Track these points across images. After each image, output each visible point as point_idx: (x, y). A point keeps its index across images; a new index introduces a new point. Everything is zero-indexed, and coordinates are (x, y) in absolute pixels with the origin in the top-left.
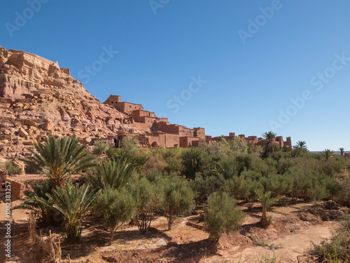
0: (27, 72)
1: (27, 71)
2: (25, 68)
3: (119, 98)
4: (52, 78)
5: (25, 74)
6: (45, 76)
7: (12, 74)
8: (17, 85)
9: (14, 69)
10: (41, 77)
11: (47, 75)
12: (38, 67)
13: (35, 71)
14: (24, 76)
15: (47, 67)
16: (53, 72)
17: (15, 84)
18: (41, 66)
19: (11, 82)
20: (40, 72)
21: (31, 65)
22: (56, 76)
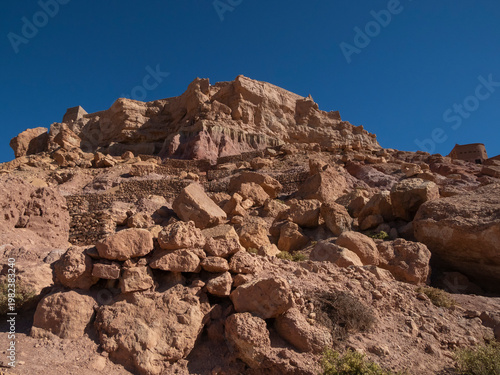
0: (251, 117)
1: (250, 113)
2: (246, 107)
3: (482, 149)
4: (305, 129)
5: (246, 122)
6: (290, 125)
7: (216, 120)
8: (227, 138)
9: (221, 108)
10: (282, 127)
11: (294, 122)
12: (273, 105)
13: (268, 113)
14: (243, 126)
15: (291, 103)
16: (306, 113)
17: (223, 137)
18: (279, 102)
19: (215, 134)
20: (279, 116)
21: (258, 100)
22: (314, 122)
